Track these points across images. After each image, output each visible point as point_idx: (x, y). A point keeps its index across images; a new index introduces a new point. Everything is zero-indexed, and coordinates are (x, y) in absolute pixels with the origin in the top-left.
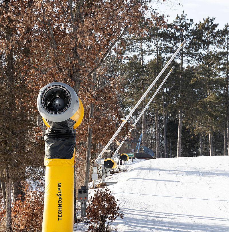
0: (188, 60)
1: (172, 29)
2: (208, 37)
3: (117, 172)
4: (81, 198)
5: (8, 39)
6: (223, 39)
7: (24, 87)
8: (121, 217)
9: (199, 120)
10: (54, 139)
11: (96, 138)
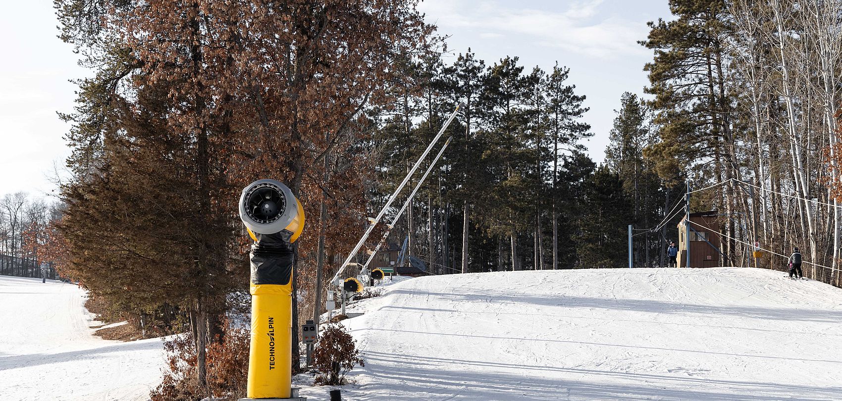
0: (477, 122)
1: (452, 76)
2: (508, 88)
3: (365, 298)
4: (306, 338)
5: (200, 113)
6: (530, 90)
7: (221, 181)
8: (361, 365)
9: (495, 214)
10: (263, 257)
11: (333, 248)
